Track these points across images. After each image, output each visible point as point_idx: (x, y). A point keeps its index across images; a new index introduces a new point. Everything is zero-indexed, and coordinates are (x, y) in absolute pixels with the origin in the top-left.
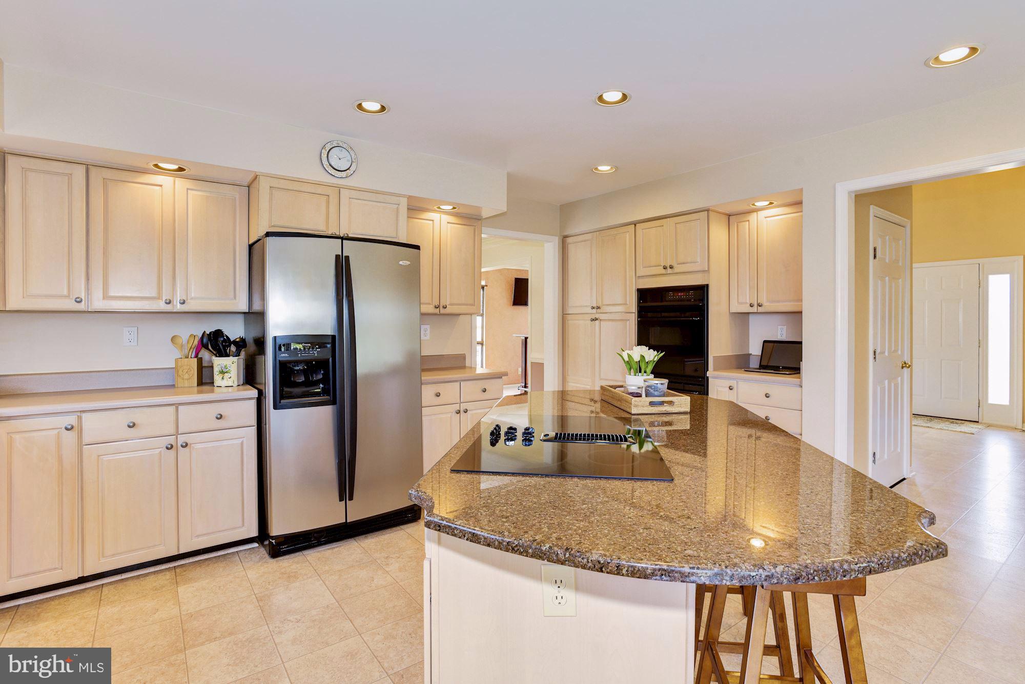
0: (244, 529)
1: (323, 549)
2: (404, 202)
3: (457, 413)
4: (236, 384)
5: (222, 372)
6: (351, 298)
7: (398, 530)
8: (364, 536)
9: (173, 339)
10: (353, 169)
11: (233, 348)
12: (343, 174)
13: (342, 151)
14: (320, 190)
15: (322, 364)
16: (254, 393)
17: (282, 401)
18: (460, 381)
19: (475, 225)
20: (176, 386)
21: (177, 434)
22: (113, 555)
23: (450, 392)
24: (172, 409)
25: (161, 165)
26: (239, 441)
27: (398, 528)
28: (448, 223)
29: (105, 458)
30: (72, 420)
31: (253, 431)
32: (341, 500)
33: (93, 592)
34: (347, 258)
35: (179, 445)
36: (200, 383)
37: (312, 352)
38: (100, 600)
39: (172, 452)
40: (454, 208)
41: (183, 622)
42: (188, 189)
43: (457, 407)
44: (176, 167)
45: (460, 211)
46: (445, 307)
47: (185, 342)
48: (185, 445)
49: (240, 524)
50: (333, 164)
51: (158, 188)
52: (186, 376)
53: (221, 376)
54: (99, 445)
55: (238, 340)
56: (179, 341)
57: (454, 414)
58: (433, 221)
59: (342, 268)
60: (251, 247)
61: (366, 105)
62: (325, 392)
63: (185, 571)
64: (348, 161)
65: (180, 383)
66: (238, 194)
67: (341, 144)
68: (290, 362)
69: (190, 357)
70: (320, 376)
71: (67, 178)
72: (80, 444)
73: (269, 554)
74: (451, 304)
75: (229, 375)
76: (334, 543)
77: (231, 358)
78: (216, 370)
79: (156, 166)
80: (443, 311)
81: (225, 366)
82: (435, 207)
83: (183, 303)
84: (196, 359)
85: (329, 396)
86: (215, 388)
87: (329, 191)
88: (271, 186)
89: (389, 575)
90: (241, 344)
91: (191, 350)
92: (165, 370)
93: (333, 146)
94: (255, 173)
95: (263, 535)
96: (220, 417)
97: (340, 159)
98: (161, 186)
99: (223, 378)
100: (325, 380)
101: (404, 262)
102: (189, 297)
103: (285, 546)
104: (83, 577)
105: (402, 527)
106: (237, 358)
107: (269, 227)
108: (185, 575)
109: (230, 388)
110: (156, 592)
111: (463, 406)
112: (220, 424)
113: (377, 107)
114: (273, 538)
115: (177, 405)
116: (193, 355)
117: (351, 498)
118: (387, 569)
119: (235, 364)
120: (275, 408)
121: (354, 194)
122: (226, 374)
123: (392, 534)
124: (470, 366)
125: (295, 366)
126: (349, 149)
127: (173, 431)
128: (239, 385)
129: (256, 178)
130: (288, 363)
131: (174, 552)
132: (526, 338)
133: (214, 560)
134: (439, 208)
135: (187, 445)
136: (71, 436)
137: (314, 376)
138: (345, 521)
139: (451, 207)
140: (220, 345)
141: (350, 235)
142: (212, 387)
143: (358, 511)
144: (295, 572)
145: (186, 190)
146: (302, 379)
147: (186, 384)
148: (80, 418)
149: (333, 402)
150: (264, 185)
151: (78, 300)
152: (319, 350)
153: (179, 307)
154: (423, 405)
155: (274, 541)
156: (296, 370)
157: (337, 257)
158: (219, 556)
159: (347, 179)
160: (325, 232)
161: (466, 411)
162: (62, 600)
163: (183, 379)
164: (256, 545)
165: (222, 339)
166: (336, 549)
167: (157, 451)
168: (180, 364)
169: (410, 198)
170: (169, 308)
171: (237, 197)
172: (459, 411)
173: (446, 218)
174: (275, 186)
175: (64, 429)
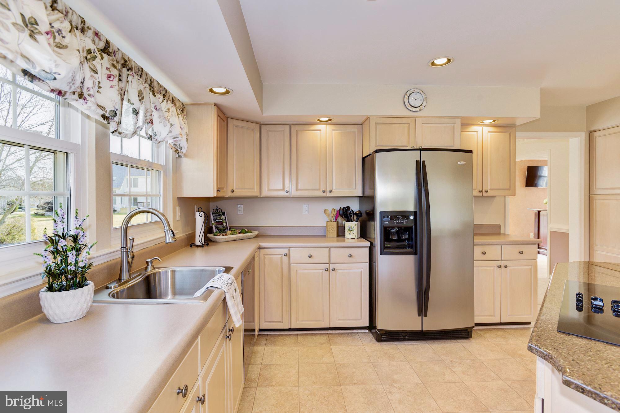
0: (361, 321)
1: (407, 343)
2: (458, 122)
3: (499, 267)
4: (356, 238)
5: (350, 230)
6: (426, 188)
7: (455, 342)
8: (433, 341)
9: (325, 211)
10: (423, 105)
11: (355, 217)
12: (418, 109)
13: (417, 94)
14: (404, 121)
15: (408, 229)
16: (368, 244)
17: (385, 250)
18: (501, 244)
19: (510, 131)
20: (327, 236)
21: (330, 263)
22: (302, 321)
23: (493, 252)
24: (328, 249)
25: (321, 119)
26: (360, 270)
27: (455, 341)
28: (488, 132)
29: (299, 272)
30: (286, 251)
31: (367, 265)
32: (419, 316)
33: (294, 337)
34: (424, 162)
35: (331, 269)
36: (338, 236)
37: (402, 222)
38: (298, 342)
39: (328, 272)
40: (494, 121)
41: (337, 367)
42: (332, 130)
43: (498, 263)
44: (327, 119)
45: (499, 122)
46: (486, 192)
47: (330, 213)
48: (334, 270)
49: (360, 318)
50: (411, 103)
51: (319, 131)
52: (331, 231)
53: (349, 232)
54: (297, 265)
55: (357, 212)
56: (328, 212)
57: (496, 268)
58: (477, 132)
59: (421, 168)
60: (364, 159)
61: (437, 62)
62: (410, 246)
63: (333, 337)
64: (421, 100)
65: (328, 235)
66: (356, 129)
67: (416, 90)
68: (389, 227)
69: (332, 221)
70: (407, 237)
71: (282, 132)
72: (290, 264)
73: (376, 339)
74: (491, 189)
75: (353, 232)
76: (413, 342)
77: (354, 222)
78: (346, 229)
79: (319, 120)
80: (485, 194)
81: (351, 227)
82: (479, 123)
83: (331, 192)
84: (336, 222)
85: (413, 249)
86: (346, 239)
87: (408, 121)
88: (376, 122)
89: (455, 375)
90: (359, 215)
91: (333, 217)
92: (321, 227)
93: (411, 92)
94: (368, 116)
95: (372, 326)
96: (350, 256)
97: (416, 100)
98: (320, 130)
99: (350, 234)
100: (409, 239)
101: (461, 162)
102: (333, 189)
103: (385, 337)
104: (290, 328)
105: (459, 341)
106: (357, 222)
107: (376, 147)
108: (333, 339)
109: (353, 240)
110: (321, 345)
111: (504, 263)
112: (351, 260)
113: (445, 60)
114: (379, 330)
115: (330, 248)
116: (334, 220)
117: (425, 316)
118: (453, 370)
119: (356, 226)
120: (381, 254)
121: (425, 121)
122: (352, 232)
123: (452, 345)
124: (504, 233)
125: (392, 229)
126: (422, 92)
127: (328, 262)
128: (358, 238)
129: (368, 118)
130: (388, 227)
131: (327, 326)
132: (539, 212)
133: (346, 334)
134: (482, 122)
135: (334, 269)
136: (285, 259)
137: (403, 236)
138: (421, 329)
139: (492, 121)
140: (349, 215)
141: (423, 147)
142: (344, 238)
143: (430, 324)
144: (392, 355)
145: (331, 130)
146: (396, 237)
147: (331, 235)
148: (289, 250)
149: (415, 253)
150: (372, 122)
151: (287, 191)
152: (407, 220)
153: (329, 194)
154: (475, 259)
155: (379, 332)
156: (392, 232)
157: (417, 162)
158: (348, 333)
159: (421, 111)
160: (408, 146)
161: (506, 267)
162: (283, 337)
163: (330, 233)
164: (367, 331)
165: (349, 212)
166: (415, 346)
167: (321, 271)
168: (328, 225)
169: (462, 118)
170: (324, 195)
171: (356, 131)
172: (501, 266)
173: (486, 129)
174: (378, 122)
175: (283, 255)
